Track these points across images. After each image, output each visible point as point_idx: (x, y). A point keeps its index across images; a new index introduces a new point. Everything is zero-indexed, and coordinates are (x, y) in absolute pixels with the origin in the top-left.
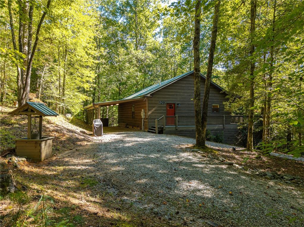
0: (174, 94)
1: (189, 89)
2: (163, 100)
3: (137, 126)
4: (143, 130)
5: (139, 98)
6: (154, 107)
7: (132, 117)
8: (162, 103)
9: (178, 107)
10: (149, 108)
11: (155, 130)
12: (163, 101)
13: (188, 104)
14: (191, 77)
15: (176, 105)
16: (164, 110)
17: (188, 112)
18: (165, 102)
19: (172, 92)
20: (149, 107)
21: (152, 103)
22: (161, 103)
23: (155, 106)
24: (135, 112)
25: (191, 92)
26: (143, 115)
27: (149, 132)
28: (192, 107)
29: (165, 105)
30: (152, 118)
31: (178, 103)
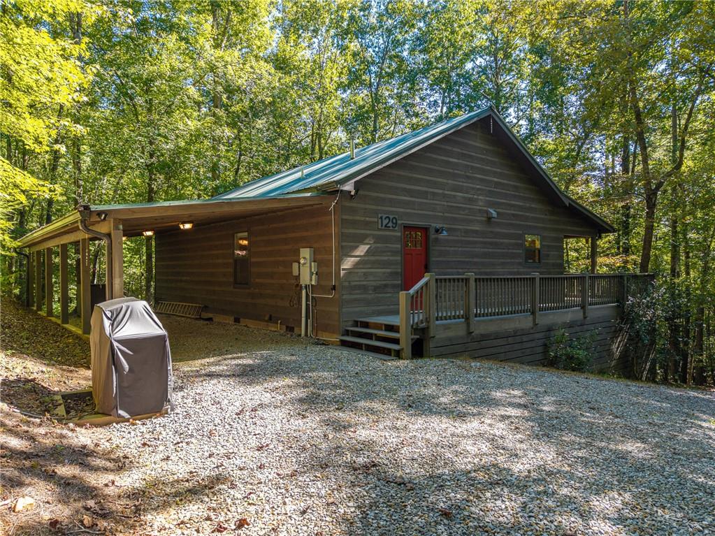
0: (426, 192)
1: (468, 177)
2: (392, 212)
3: (267, 318)
4: (306, 335)
5: (309, 194)
6: (361, 240)
7: (232, 280)
8: (390, 224)
9: (437, 239)
10: (344, 244)
11: (396, 341)
12: (391, 217)
13: (467, 232)
14: (473, 132)
15: (433, 236)
16: (394, 253)
17: (464, 262)
18: (399, 222)
19: (418, 182)
20: (343, 237)
21: (354, 224)
22: (385, 222)
23: (366, 236)
24: (253, 260)
25: (473, 188)
26: (306, 270)
27: (344, 344)
28: (475, 243)
29: (399, 234)
30: (353, 284)
31: (438, 226)
